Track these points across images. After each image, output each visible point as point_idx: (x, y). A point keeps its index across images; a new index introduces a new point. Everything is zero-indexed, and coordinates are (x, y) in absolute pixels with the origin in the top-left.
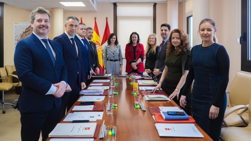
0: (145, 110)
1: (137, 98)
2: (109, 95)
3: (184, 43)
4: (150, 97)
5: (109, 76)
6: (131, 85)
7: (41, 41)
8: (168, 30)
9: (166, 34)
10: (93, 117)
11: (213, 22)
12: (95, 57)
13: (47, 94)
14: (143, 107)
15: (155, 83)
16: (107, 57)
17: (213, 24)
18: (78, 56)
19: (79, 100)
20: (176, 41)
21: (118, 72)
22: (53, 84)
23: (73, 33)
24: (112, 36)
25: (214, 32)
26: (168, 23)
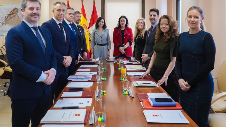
0: (133, 96)
1: (125, 84)
2: (97, 81)
3: (172, 29)
4: (139, 83)
5: (97, 61)
6: (119, 71)
7: (32, 29)
8: (157, 15)
9: (154, 19)
10: (83, 103)
11: (201, 10)
12: (82, 41)
13: (38, 81)
14: (131, 93)
15: (144, 68)
16: (94, 41)
17: (201, 12)
18: (66, 41)
19: (67, 87)
20: (165, 27)
21: (106, 56)
22: (44, 71)
23: (61, 18)
24: (101, 20)
25: (201, 20)
26: (157, 8)
